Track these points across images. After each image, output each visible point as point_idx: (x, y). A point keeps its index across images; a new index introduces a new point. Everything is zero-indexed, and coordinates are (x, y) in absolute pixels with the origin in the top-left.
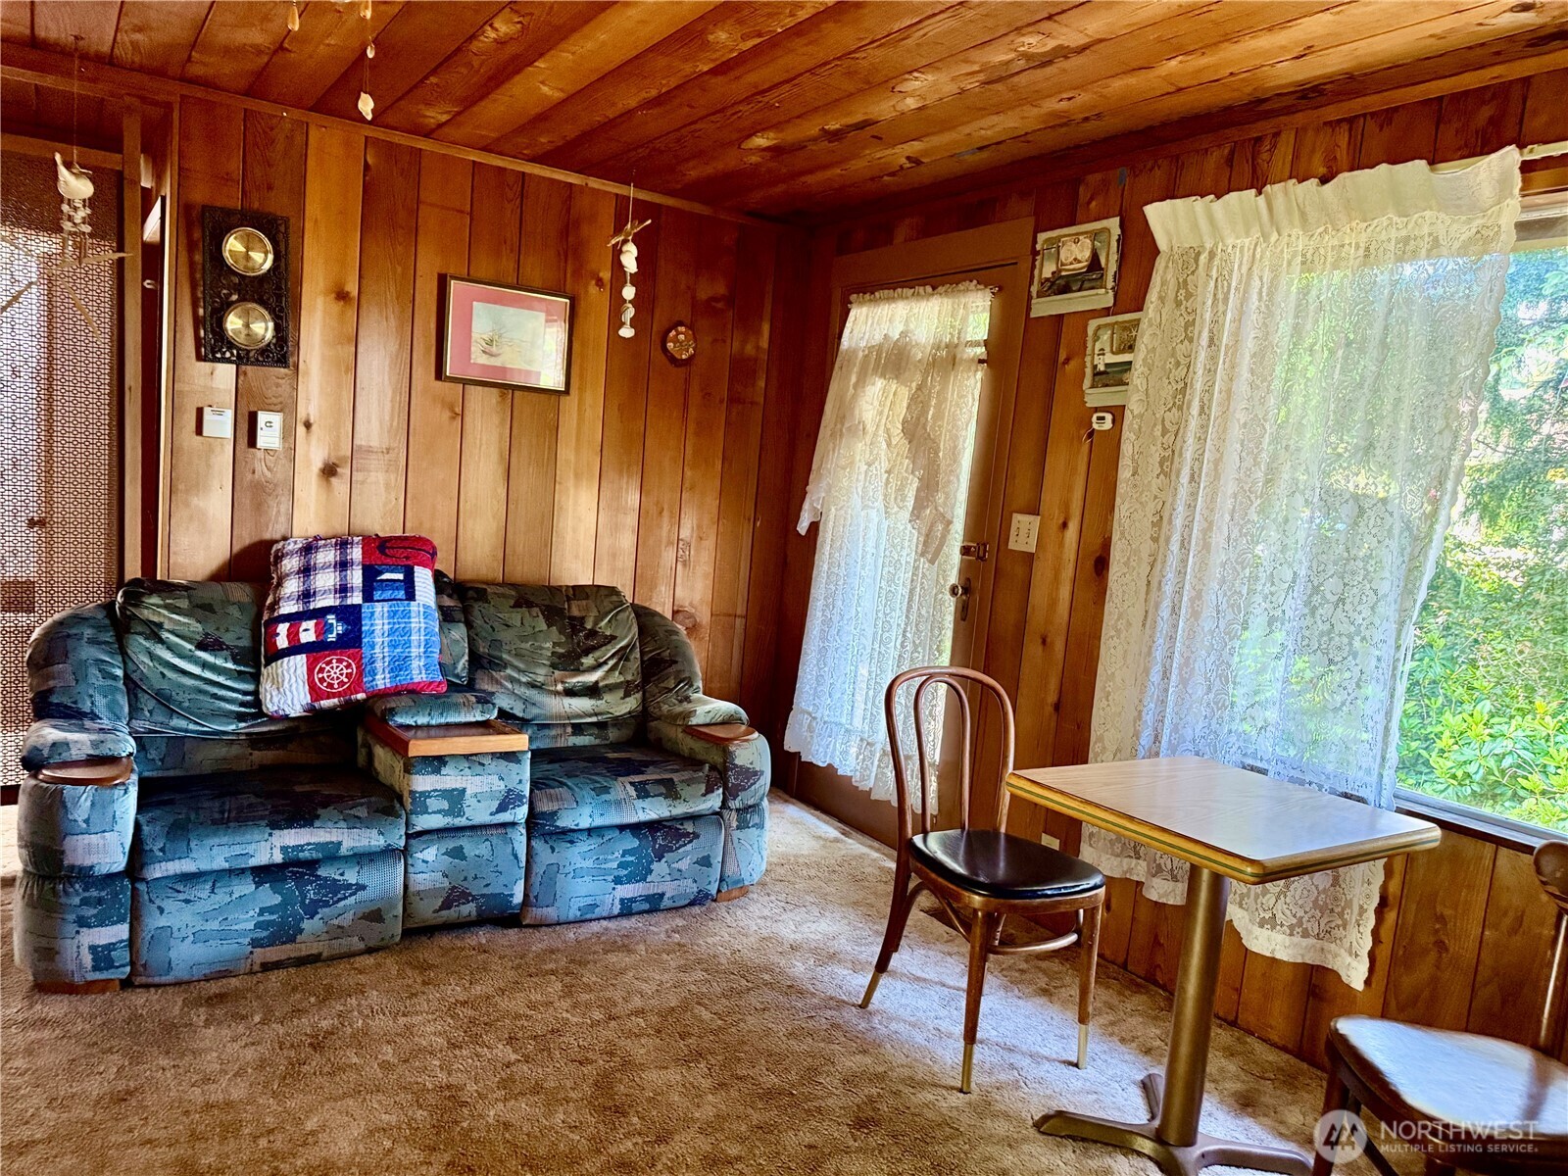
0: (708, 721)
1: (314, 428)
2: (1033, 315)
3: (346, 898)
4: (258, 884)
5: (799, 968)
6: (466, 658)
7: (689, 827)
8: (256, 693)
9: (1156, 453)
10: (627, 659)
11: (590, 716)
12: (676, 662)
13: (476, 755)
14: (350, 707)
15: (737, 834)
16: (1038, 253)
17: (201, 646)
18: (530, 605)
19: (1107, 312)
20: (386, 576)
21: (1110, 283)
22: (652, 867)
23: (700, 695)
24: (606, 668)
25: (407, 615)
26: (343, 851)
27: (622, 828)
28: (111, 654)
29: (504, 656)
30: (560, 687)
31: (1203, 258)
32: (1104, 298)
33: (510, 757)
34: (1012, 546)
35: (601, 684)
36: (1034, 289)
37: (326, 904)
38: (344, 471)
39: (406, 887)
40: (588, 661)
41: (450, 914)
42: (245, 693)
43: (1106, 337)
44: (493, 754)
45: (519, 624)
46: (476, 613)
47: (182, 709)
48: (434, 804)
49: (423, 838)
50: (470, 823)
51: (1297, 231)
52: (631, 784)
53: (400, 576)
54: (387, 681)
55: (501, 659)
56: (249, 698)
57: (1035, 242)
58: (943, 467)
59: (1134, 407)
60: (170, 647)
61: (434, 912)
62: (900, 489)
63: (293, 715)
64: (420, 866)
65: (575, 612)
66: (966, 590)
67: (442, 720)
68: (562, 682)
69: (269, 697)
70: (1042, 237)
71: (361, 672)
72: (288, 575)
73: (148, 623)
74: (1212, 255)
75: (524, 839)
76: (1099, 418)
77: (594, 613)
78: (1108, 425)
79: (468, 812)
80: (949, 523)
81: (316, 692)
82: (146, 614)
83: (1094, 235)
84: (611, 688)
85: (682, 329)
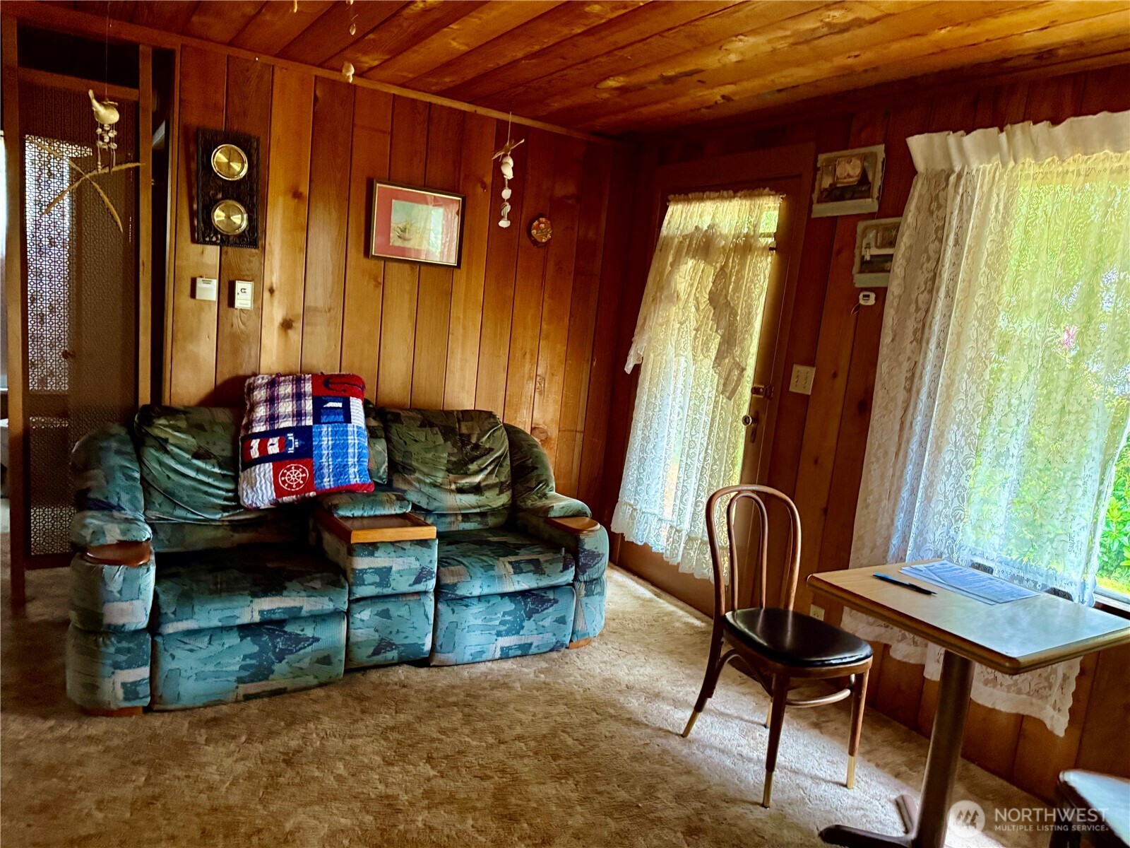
0: (562, 515)
1: (276, 293)
2: (813, 216)
3: (305, 647)
4: (242, 638)
5: (634, 704)
6: (386, 464)
7: (551, 595)
8: (235, 491)
9: (911, 325)
10: (501, 466)
11: (474, 508)
12: (537, 468)
13: (399, 542)
14: (304, 503)
15: (585, 600)
16: (819, 169)
17: (196, 456)
18: (431, 425)
19: (871, 216)
20: (331, 404)
21: (876, 193)
22: (524, 624)
23: (554, 493)
24: (486, 472)
25: (346, 433)
26: (304, 613)
27: (503, 595)
28: (130, 461)
29: (414, 463)
30: (453, 487)
31: (953, 178)
32: (871, 205)
33: (424, 543)
34: (792, 389)
35: (483, 484)
36: (815, 196)
37: (291, 652)
38: (298, 325)
39: (348, 638)
40: (473, 467)
41: (379, 659)
42: (227, 491)
43: (871, 235)
44: (411, 541)
45: (423, 439)
46: (394, 431)
47: (183, 503)
48: (369, 578)
49: (362, 603)
50: (394, 592)
51: (1029, 160)
52: (510, 563)
53: (340, 405)
54: (332, 483)
55: (411, 465)
56: (230, 494)
57: (816, 160)
58: (739, 329)
59: (895, 289)
60: (174, 457)
61: (369, 657)
62: (706, 344)
63: (263, 507)
64: (359, 624)
65: (464, 430)
66: (755, 421)
67: (372, 513)
68: (455, 483)
69: (245, 494)
70: (822, 158)
71: (312, 476)
72: (258, 403)
73: (157, 438)
74: (959, 177)
75: (433, 603)
76: (864, 296)
77: (477, 431)
78: (872, 301)
79: (393, 584)
80: (743, 370)
81: (279, 491)
82: (157, 432)
83: (864, 158)
84: (490, 487)
85: (543, 220)
